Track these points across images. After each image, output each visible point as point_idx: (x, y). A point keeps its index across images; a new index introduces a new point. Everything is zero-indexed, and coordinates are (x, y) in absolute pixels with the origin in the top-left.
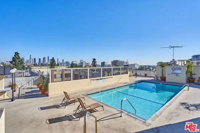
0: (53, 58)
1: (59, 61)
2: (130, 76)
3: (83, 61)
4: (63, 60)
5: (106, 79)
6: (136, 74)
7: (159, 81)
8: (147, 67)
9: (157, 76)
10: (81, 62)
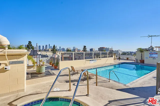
0: (54, 45)
1: (57, 48)
2: (114, 59)
3: (76, 48)
4: (60, 47)
5: (96, 61)
6: (119, 58)
7: (139, 63)
8: (129, 53)
9: (137, 60)
10: (74, 49)
